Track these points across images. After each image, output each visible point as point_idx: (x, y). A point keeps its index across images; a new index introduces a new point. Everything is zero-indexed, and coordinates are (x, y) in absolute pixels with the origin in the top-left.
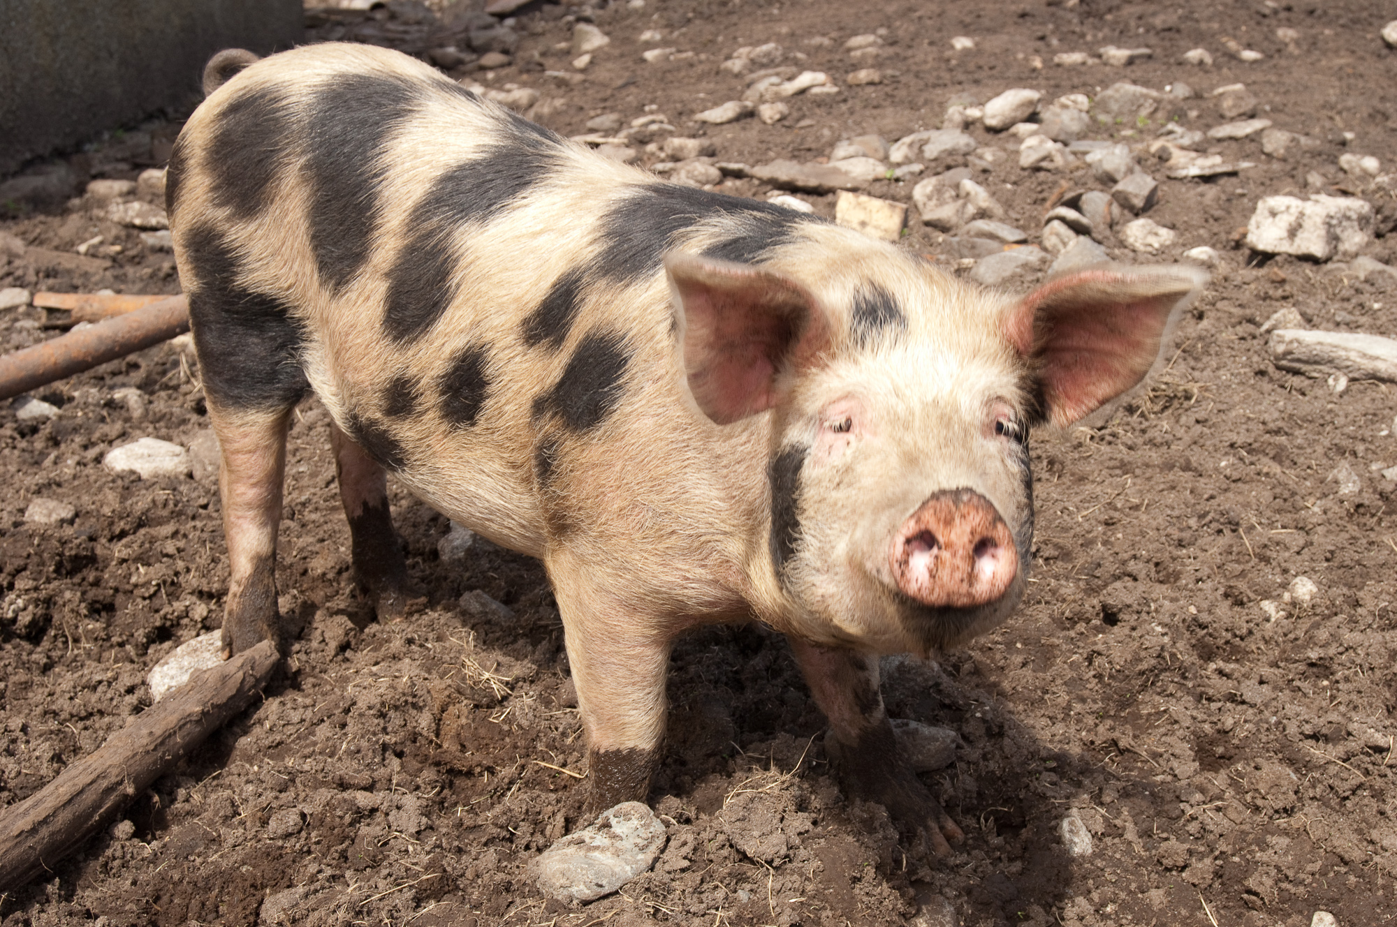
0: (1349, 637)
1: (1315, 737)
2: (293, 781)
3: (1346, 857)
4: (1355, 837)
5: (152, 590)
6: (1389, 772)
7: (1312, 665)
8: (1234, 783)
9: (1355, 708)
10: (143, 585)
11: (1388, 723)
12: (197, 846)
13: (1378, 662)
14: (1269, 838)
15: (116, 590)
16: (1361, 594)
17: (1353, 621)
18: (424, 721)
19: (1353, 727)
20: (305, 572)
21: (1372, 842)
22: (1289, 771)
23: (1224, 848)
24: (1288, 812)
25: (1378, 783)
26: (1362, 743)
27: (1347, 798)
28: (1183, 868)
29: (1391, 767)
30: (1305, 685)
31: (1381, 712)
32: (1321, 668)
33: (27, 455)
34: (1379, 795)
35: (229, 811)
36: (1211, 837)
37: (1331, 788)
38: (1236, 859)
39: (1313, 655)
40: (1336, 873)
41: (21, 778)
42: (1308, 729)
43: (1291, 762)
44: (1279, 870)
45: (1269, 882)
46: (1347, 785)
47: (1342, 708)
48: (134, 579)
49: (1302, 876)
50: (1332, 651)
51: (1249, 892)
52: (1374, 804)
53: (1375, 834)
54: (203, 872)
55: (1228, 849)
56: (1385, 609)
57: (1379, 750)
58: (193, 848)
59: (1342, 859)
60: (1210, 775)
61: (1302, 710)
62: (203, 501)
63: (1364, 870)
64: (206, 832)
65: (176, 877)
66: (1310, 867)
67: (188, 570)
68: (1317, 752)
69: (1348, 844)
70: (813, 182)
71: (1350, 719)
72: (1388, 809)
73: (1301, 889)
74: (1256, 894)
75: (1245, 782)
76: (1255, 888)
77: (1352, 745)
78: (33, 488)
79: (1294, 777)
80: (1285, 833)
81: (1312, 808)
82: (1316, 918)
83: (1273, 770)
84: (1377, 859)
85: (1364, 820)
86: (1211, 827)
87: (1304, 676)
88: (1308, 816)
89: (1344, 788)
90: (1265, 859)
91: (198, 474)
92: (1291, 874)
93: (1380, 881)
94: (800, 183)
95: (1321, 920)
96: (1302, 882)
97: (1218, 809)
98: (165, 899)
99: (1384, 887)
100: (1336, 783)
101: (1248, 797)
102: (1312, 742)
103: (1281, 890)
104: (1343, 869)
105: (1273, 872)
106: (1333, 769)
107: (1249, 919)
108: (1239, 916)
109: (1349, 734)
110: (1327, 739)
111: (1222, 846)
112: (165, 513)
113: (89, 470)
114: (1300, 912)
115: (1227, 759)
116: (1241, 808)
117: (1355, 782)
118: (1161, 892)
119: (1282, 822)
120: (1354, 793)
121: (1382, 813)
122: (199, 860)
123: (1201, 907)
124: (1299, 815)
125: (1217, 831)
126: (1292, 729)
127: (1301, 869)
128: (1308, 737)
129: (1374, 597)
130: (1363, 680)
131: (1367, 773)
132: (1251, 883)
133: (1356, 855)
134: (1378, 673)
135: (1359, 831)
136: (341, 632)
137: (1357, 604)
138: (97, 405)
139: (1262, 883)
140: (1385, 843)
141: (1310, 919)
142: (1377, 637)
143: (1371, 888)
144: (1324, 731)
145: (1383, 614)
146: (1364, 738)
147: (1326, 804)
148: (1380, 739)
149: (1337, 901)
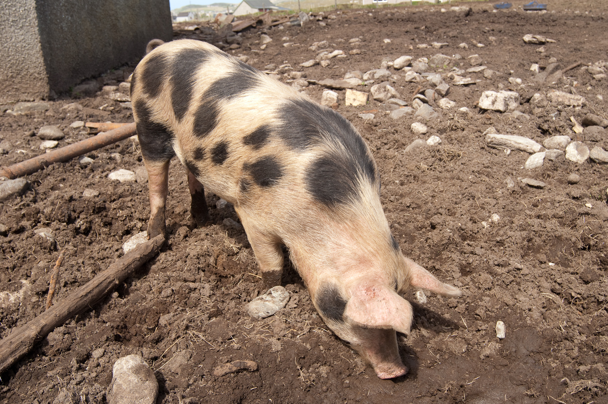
0: (510, 233)
1: (498, 265)
2: (169, 279)
3: (508, 303)
4: (511, 297)
5: (124, 218)
6: (522, 276)
7: (498, 242)
8: (472, 280)
9: (511, 256)
10: (121, 217)
11: (522, 261)
12: (139, 300)
13: (519, 241)
14: (483, 298)
15: (112, 218)
16: (514, 219)
17: (511, 228)
18: (212, 260)
19: (511, 262)
20: (173, 212)
21: (516, 299)
22: (490, 276)
23: (469, 301)
24: (489, 289)
25: (518, 280)
26: (513, 267)
27: (508, 285)
28: (456, 307)
29: (523, 275)
30: (496, 249)
31: (520, 257)
32: (501, 243)
33: (83, 175)
34: (518, 284)
35: (149, 289)
36: (465, 297)
37: (503, 281)
38: (473, 304)
39: (498, 239)
40: (505, 309)
41: (82, 278)
42: (496, 263)
43: (491, 273)
44: (486, 307)
45: (483, 311)
46: (508, 281)
47: (507, 256)
48: (118, 215)
49: (493, 310)
50: (504, 238)
51: (477, 315)
52: (517, 287)
53: (517, 296)
54: (141, 308)
55: (470, 301)
56: (521, 224)
57: (519, 269)
58: (137, 301)
59: (506, 304)
60: (464, 277)
61: (495, 256)
62: (140, 189)
63: (513, 308)
64: (141, 296)
65: (132, 310)
66: (496, 307)
67: (135, 212)
68: (499, 270)
69: (508, 299)
70: (338, 86)
71: (510, 260)
72: (521, 288)
73: (493, 314)
74: (479, 315)
75: (476, 280)
76: (478, 313)
77: (510, 268)
78: (86, 185)
79: (491, 278)
80: (489, 296)
81: (497, 288)
82: (498, 323)
83: (485, 276)
84: (517, 304)
85: (514, 292)
86: (465, 294)
87: (495, 246)
88: (496, 290)
89: (507, 282)
90: (482, 304)
91: (138, 181)
92: (490, 309)
93: (518, 311)
94: (334, 86)
95: (499, 323)
96: (493, 312)
97: (467, 288)
98: (129, 317)
99: (519, 313)
100: (505, 280)
101: (477, 285)
102: (497, 267)
103: (487, 314)
104: (507, 308)
105: (484, 308)
106: (504, 276)
107: (477, 323)
108: (473, 322)
109: (509, 264)
110: (502, 266)
111: (468, 300)
112: (128, 193)
113: (104, 180)
114: (493, 321)
115: (470, 272)
116: (474, 288)
117: (511, 280)
118: (448, 315)
119: (487, 292)
120: (510, 283)
121: (519, 290)
122: (139, 305)
123: (461, 320)
124: (493, 290)
125: (467, 295)
126: (491, 263)
127: (493, 307)
128: (496, 265)
129: (518, 220)
130: (514, 247)
131: (515, 277)
132: (477, 312)
133: (511, 303)
134: (519, 245)
135: (512, 295)
136: (185, 231)
137: (512, 223)
138: (106, 158)
139: (481, 312)
140: (520, 299)
141: (496, 323)
142: (519, 233)
143: (515, 313)
144: (501, 263)
145: (521, 226)
146: (514, 266)
147: (502, 287)
148: (519, 266)
149: (505, 318)
